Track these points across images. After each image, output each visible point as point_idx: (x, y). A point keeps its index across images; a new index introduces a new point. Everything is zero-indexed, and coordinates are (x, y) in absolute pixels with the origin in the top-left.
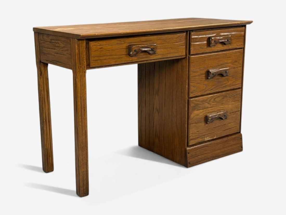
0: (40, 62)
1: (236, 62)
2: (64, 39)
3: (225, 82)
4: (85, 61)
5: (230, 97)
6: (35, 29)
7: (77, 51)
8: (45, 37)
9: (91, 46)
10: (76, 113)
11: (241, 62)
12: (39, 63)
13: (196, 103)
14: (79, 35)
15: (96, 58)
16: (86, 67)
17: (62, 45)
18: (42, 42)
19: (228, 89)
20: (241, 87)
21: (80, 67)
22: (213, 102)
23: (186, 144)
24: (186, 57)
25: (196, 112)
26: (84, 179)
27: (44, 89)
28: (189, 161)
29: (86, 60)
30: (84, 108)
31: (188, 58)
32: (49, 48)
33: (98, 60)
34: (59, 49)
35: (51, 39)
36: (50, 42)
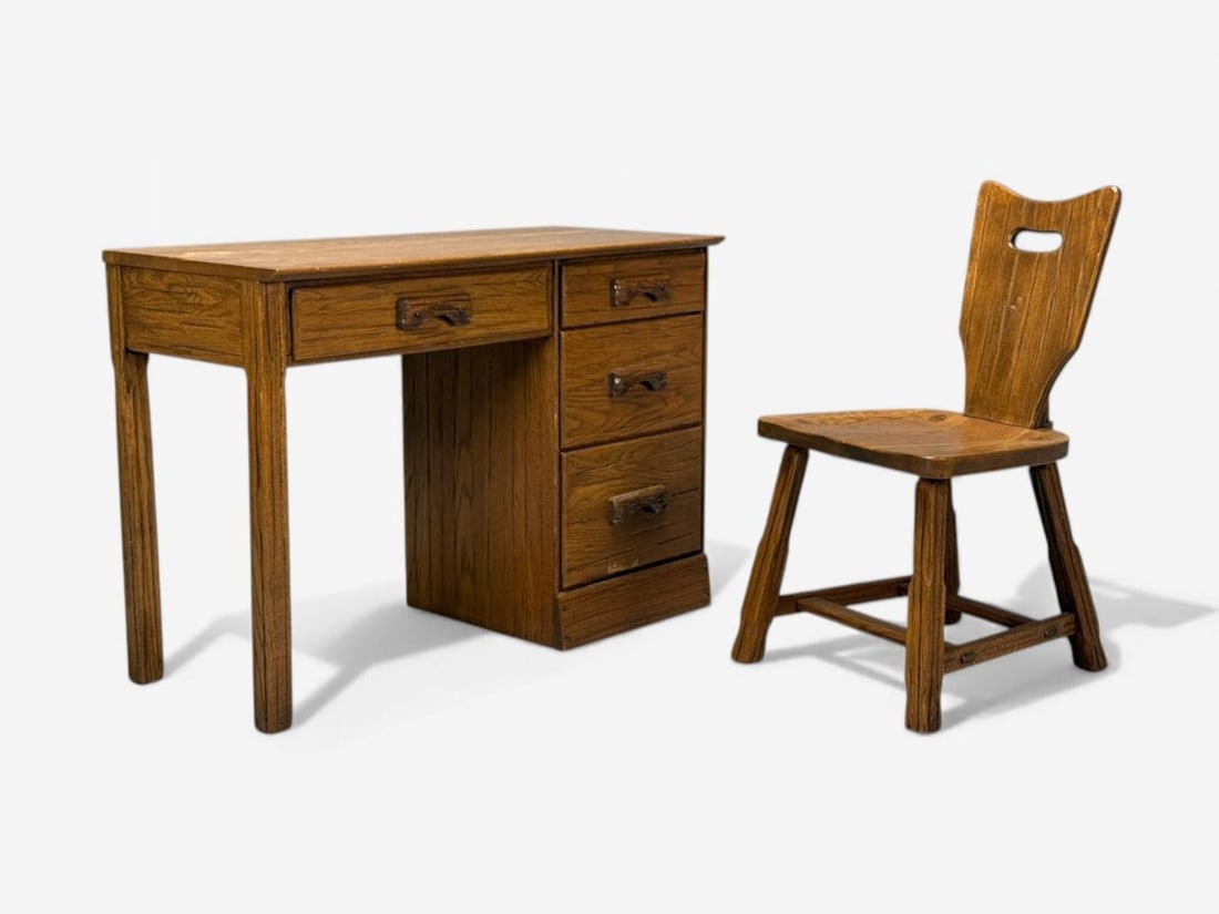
0: (127, 351)
1: (684, 349)
2: (219, 283)
3: (658, 407)
4: (283, 341)
5: (672, 449)
6: (107, 255)
7: (261, 315)
8: (147, 278)
9: (299, 301)
10: (258, 490)
11: (698, 349)
12: (122, 355)
13: (582, 463)
14: (272, 271)
15: (312, 335)
16: (284, 359)
17: (210, 300)
18: (136, 291)
19: (665, 427)
20: (700, 419)
21: (269, 360)
22: (628, 463)
23: (556, 584)
24: (551, 336)
25: (581, 491)
26: (280, 680)
27: (136, 431)
28: (565, 631)
29: (286, 338)
30: (281, 474)
31: (556, 338)
32: (163, 311)
33: (317, 339)
34: (196, 313)
35: (171, 285)
36: (166, 292)
